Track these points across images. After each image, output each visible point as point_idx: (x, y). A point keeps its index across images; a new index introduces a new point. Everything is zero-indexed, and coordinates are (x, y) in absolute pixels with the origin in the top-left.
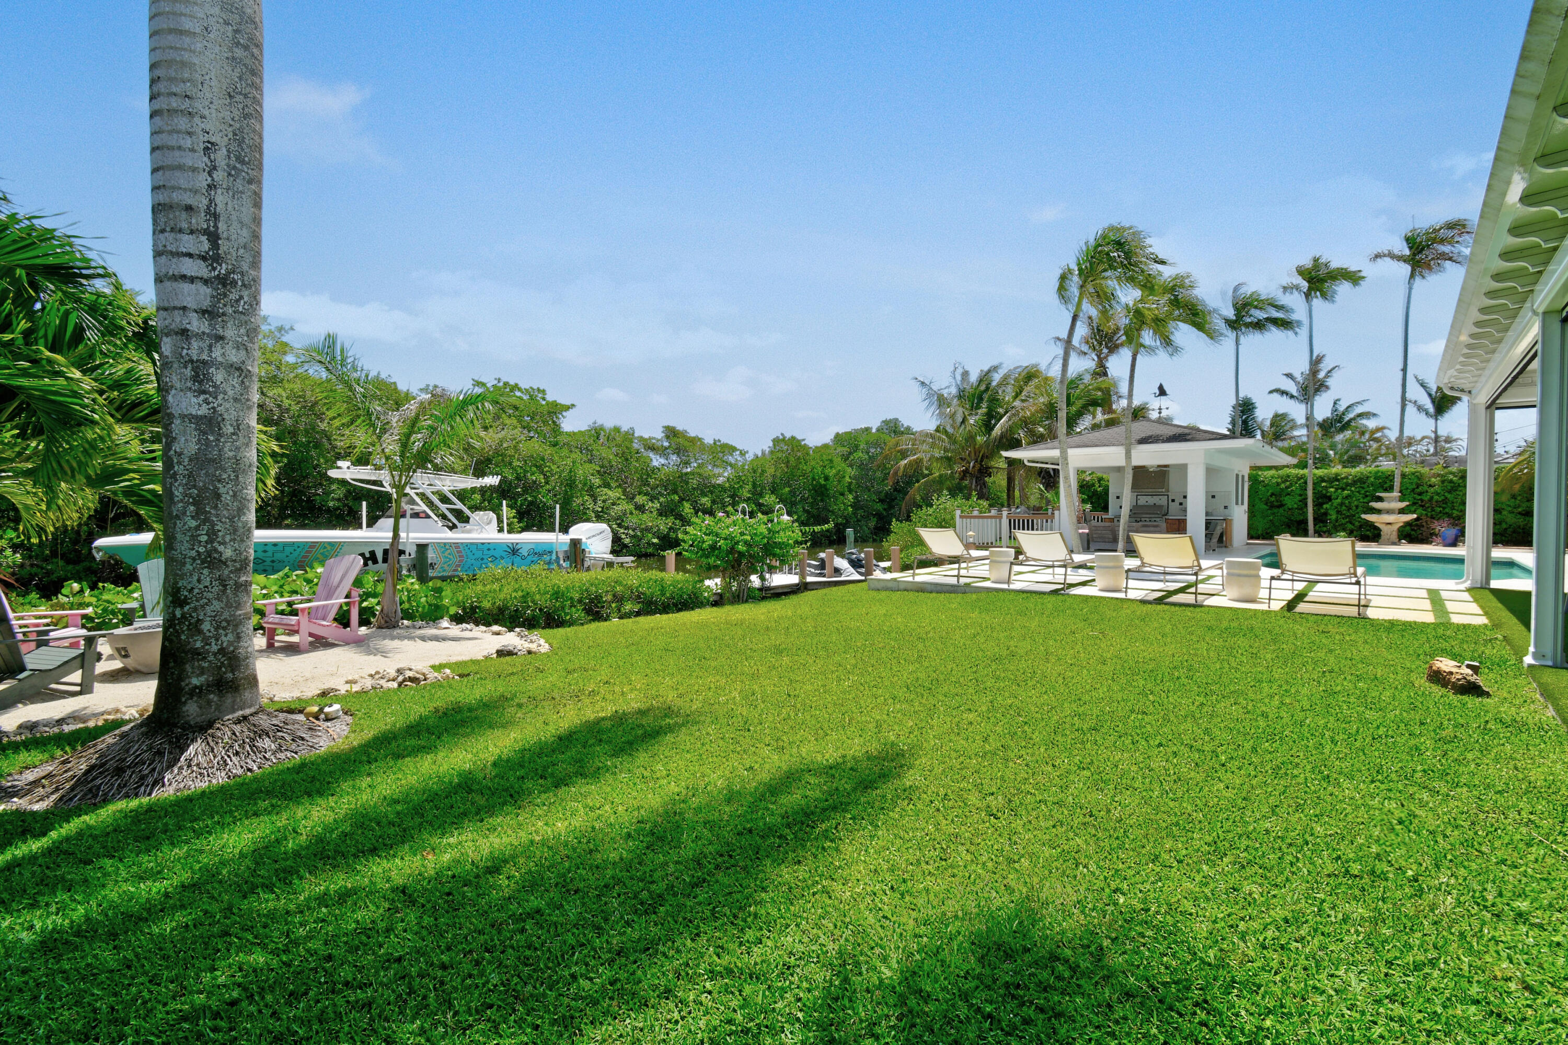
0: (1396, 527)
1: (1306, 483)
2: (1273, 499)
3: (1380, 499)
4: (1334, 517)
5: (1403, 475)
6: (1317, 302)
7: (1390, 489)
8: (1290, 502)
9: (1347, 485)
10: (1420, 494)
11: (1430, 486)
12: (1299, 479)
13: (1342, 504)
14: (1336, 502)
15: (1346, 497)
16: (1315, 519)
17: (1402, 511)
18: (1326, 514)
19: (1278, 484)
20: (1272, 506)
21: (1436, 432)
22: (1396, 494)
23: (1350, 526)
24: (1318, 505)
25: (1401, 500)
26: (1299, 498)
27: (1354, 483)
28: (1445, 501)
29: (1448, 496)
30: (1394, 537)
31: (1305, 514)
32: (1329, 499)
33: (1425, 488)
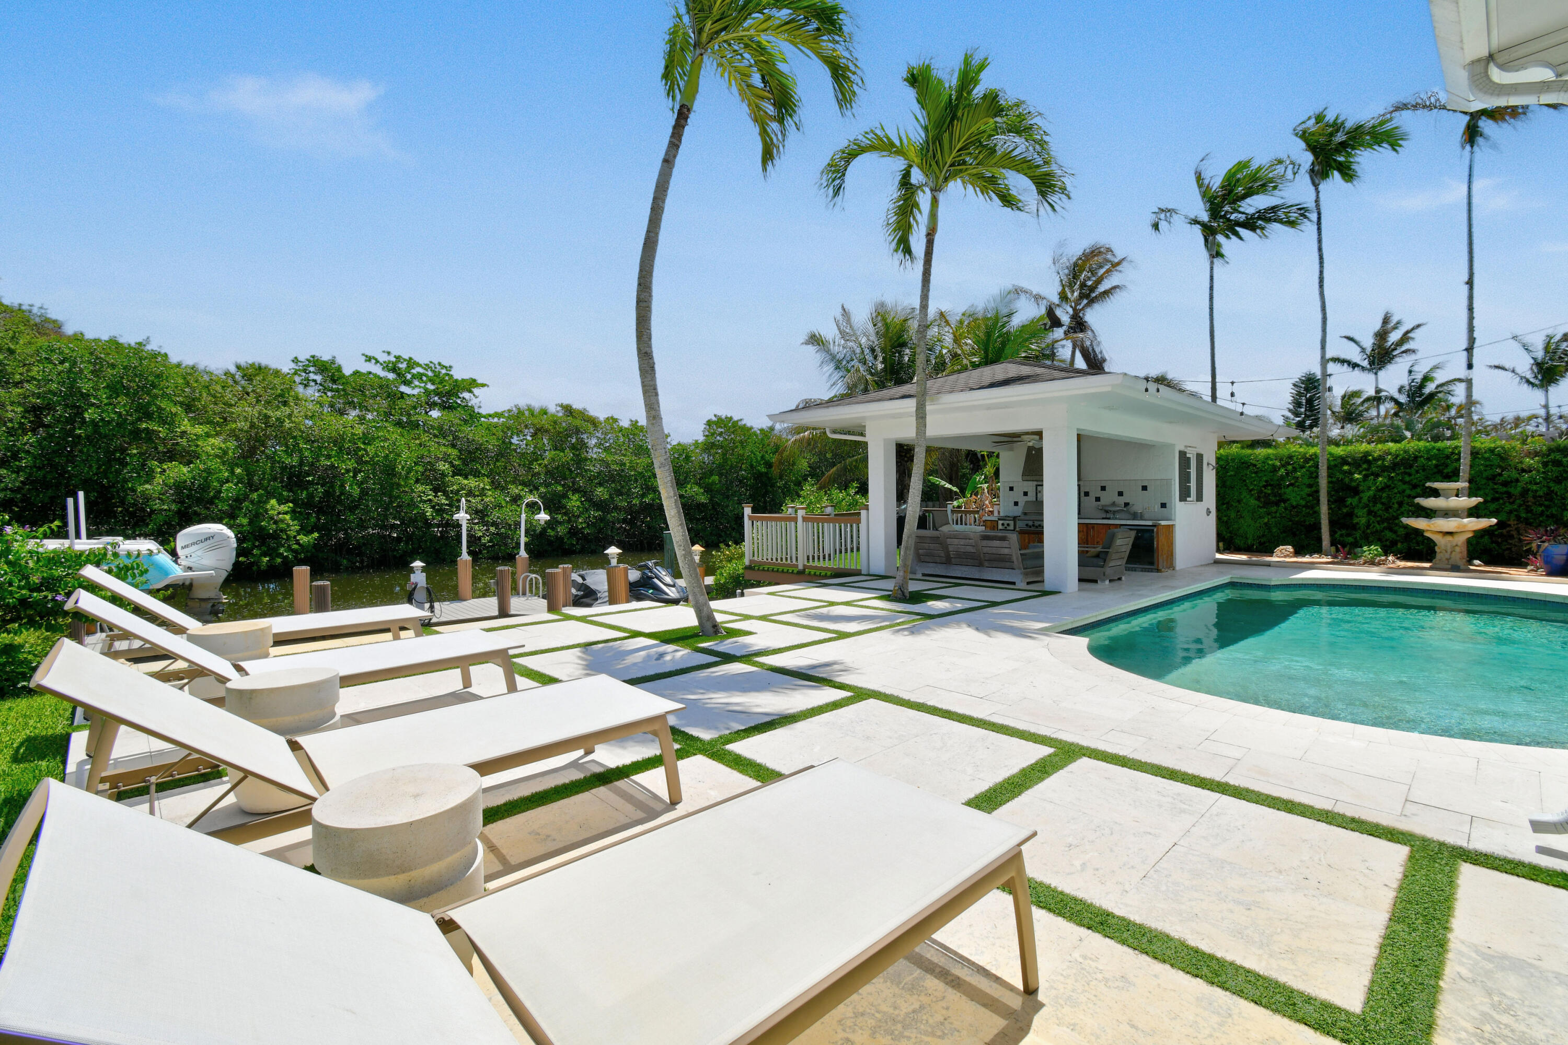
0: (1461, 539)
1: (1317, 467)
2: (1268, 491)
3: (1436, 493)
4: (1363, 521)
5: (1475, 454)
6: (1335, 182)
7: (1453, 476)
8: (1295, 496)
9: (1384, 469)
10: (1505, 484)
11: (1523, 470)
12: (1307, 460)
13: (1375, 499)
14: (1366, 496)
15: (1382, 489)
16: (1332, 523)
17: (1474, 512)
18: (1351, 515)
19: (1275, 469)
20: (1267, 504)
21: (1546, 407)
22: (1462, 484)
23: (1389, 535)
24: (1336, 500)
25: (1471, 494)
26: (1307, 490)
27: (1395, 466)
28: (1550, 495)
29: (1555, 487)
30: (1459, 554)
31: (1317, 514)
32: (1356, 491)
33: (1514, 475)
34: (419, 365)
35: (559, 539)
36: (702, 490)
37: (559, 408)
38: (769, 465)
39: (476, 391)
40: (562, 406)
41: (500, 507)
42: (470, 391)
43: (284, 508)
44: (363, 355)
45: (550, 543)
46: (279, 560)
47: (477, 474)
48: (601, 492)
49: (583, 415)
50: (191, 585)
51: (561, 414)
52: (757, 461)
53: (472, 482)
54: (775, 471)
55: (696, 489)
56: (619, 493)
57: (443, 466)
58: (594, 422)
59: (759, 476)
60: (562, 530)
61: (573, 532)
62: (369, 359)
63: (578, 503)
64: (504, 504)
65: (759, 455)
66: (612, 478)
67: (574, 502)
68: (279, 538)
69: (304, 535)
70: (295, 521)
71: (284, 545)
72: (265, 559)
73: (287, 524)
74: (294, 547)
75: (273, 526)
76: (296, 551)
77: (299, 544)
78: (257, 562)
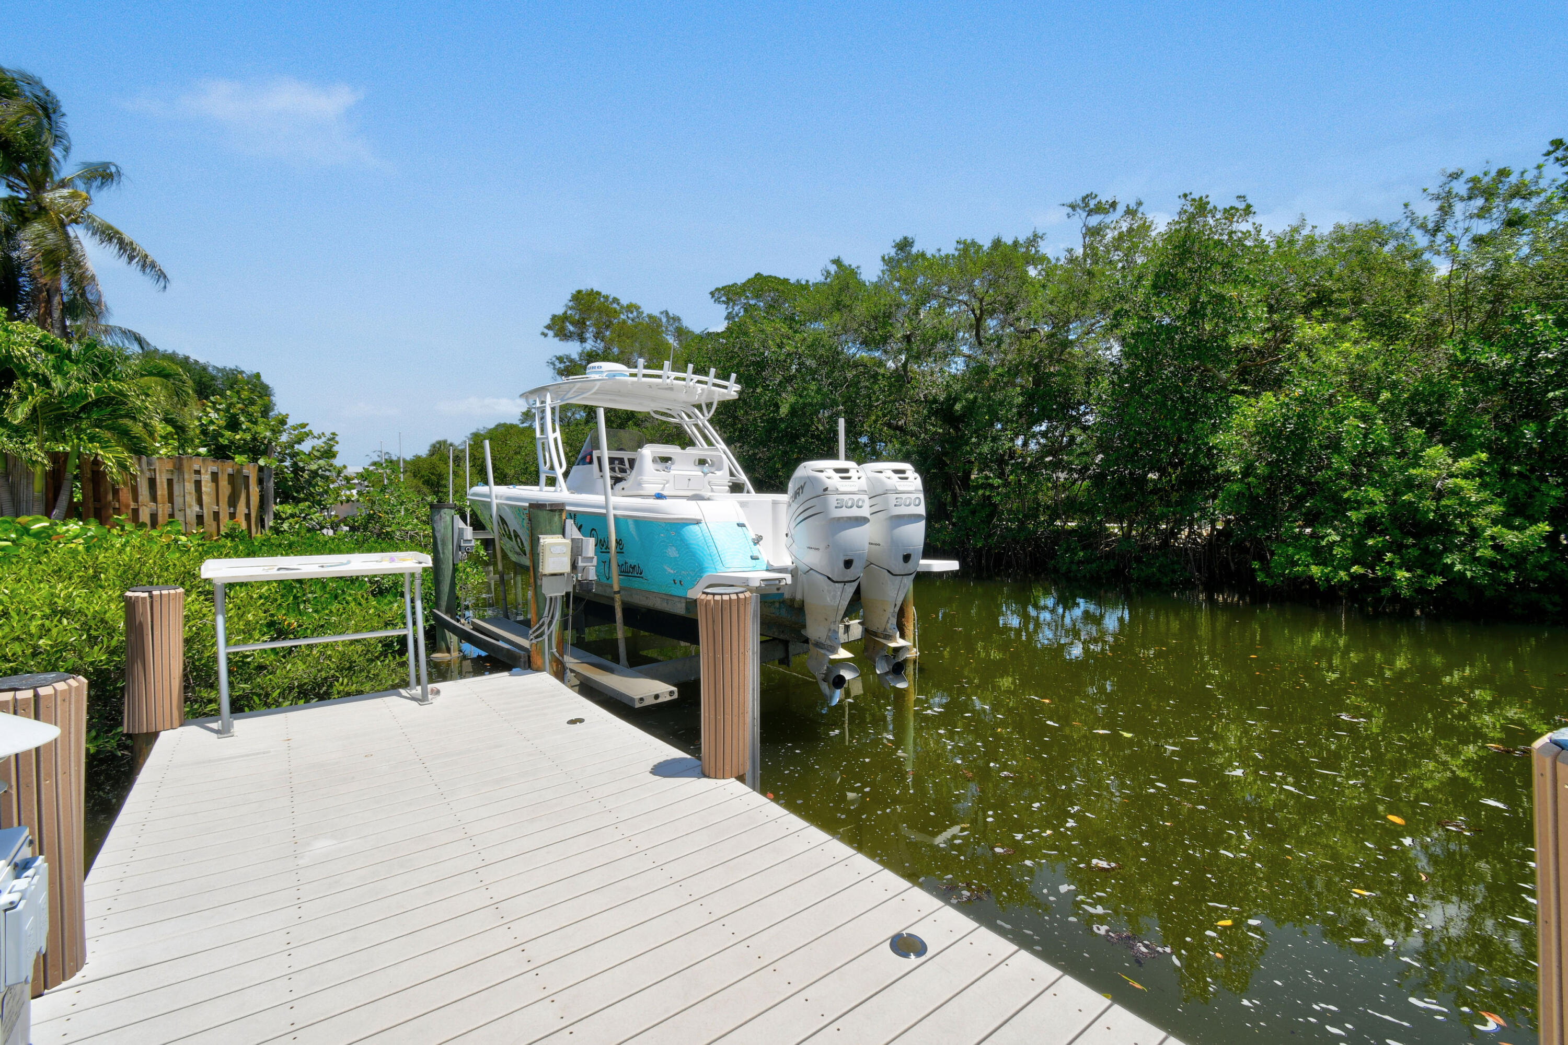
68: (1453, 532)
69: (1511, 527)
70: (1485, 495)
71: (1460, 548)
72: (1402, 575)
73: (1463, 501)
74: (1485, 552)
75: (1431, 504)
76: (1492, 564)
77: (1497, 548)
78: (1388, 579)
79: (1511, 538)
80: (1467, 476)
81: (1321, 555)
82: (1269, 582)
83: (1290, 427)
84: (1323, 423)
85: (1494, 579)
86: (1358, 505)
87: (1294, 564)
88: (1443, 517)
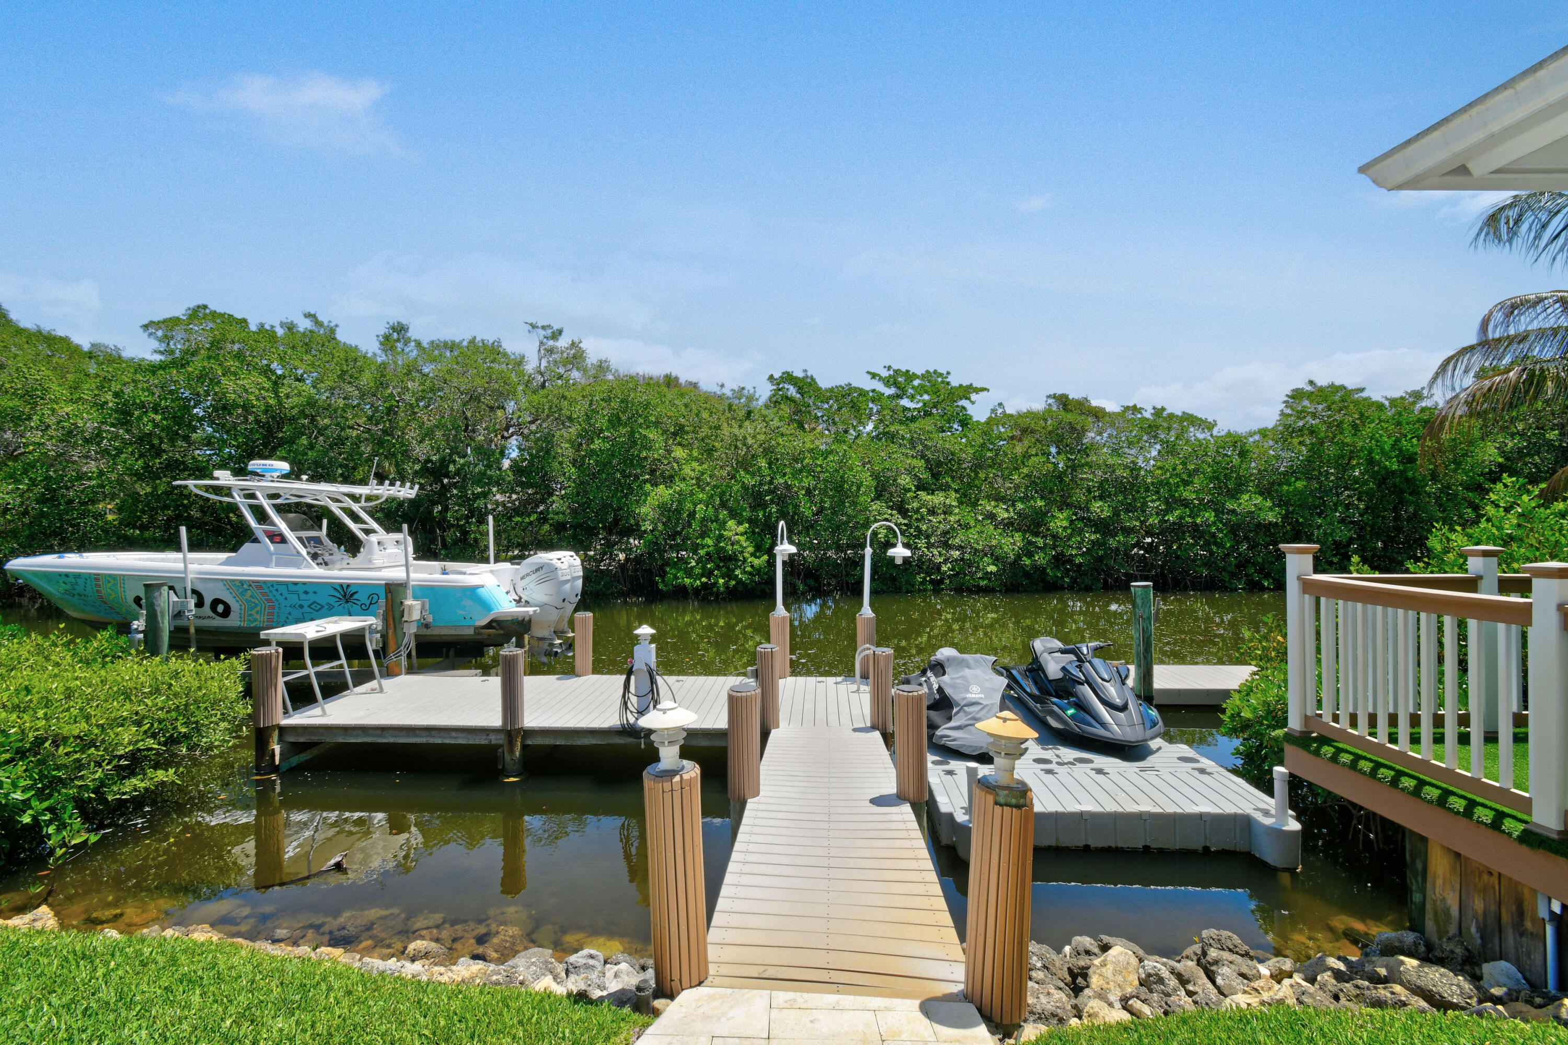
34: (915, 376)
35: (1041, 570)
36: (1269, 503)
37: (1051, 401)
38: (1409, 459)
39: (974, 397)
40: (1054, 396)
41: (967, 527)
42: (968, 399)
43: (741, 529)
44: (868, 372)
45: (1027, 574)
46: (733, 583)
47: (946, 488)
48: (1100, 509)
49: (1082, 407)
50: (530, 621)
51: (1054, 408)
52: (1383, 452)
53: (937, 499)
54: (1423, 468)
55: (1258, 500)
56: (1130, 508)
57: (905, 480)
58: (1098, 414)
59: (1383, 478)
60: (1040, 558)
61: (1059, 560)
62: (874, 376)
63: (1065, 523)
64: (972, 523)
65: (1388, 443)
66: (1122, 488)
67: (1060, 521)
68: (737, 560)
69: (756, 557)
70: (748, 543)
71: (740, 567)
72: (721, 581)
73: (741, 546)
74: (748, 569)
75: (730, 547)
76: (750, 573)
77: (752, 566)
78: (716, 583)
79: (756, 562)
80: (742, 534)
81: (689, 573)
82: (664, 589)
83: (674, 506)
84: (689, 506)
85: (752, 581)
86: (703, 547)
87: (678, 578)
88: (734, 553)
